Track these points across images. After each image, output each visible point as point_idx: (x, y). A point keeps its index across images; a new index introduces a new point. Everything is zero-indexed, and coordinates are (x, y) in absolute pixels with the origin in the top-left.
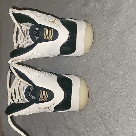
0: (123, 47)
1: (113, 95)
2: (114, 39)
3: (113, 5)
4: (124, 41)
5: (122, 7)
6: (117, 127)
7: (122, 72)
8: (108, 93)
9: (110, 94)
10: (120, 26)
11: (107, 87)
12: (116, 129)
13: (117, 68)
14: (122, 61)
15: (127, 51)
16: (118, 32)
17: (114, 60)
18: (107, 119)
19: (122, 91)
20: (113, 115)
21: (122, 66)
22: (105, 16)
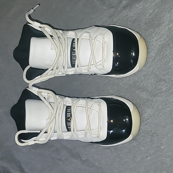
0: (166, 61)
1: (157, 112)
2: (154, 53)
3: (151, 17)
4: (167, 55)
5: (163, 19)
6: (162, 145)
7: (165, 87)
8: (151, 111)
9: (153, 111)
10: (162, 39)
11: (149, 104)
12: (161, 147)
13: (159, 83)
14: (164, 75)
15: (171, 65)
16: (160, 45)
17: (154, 75)
18: (150, 138)
19: (166, 107)
20: (157, 133)
21: (164, 80)
22: (142, 28)
